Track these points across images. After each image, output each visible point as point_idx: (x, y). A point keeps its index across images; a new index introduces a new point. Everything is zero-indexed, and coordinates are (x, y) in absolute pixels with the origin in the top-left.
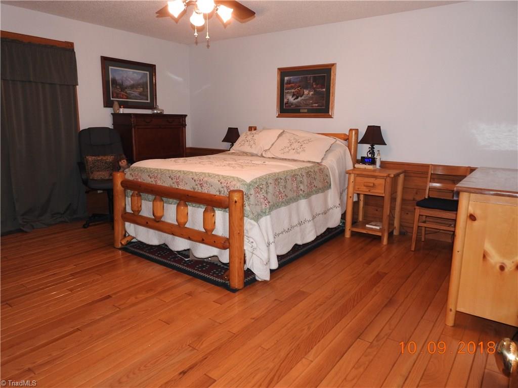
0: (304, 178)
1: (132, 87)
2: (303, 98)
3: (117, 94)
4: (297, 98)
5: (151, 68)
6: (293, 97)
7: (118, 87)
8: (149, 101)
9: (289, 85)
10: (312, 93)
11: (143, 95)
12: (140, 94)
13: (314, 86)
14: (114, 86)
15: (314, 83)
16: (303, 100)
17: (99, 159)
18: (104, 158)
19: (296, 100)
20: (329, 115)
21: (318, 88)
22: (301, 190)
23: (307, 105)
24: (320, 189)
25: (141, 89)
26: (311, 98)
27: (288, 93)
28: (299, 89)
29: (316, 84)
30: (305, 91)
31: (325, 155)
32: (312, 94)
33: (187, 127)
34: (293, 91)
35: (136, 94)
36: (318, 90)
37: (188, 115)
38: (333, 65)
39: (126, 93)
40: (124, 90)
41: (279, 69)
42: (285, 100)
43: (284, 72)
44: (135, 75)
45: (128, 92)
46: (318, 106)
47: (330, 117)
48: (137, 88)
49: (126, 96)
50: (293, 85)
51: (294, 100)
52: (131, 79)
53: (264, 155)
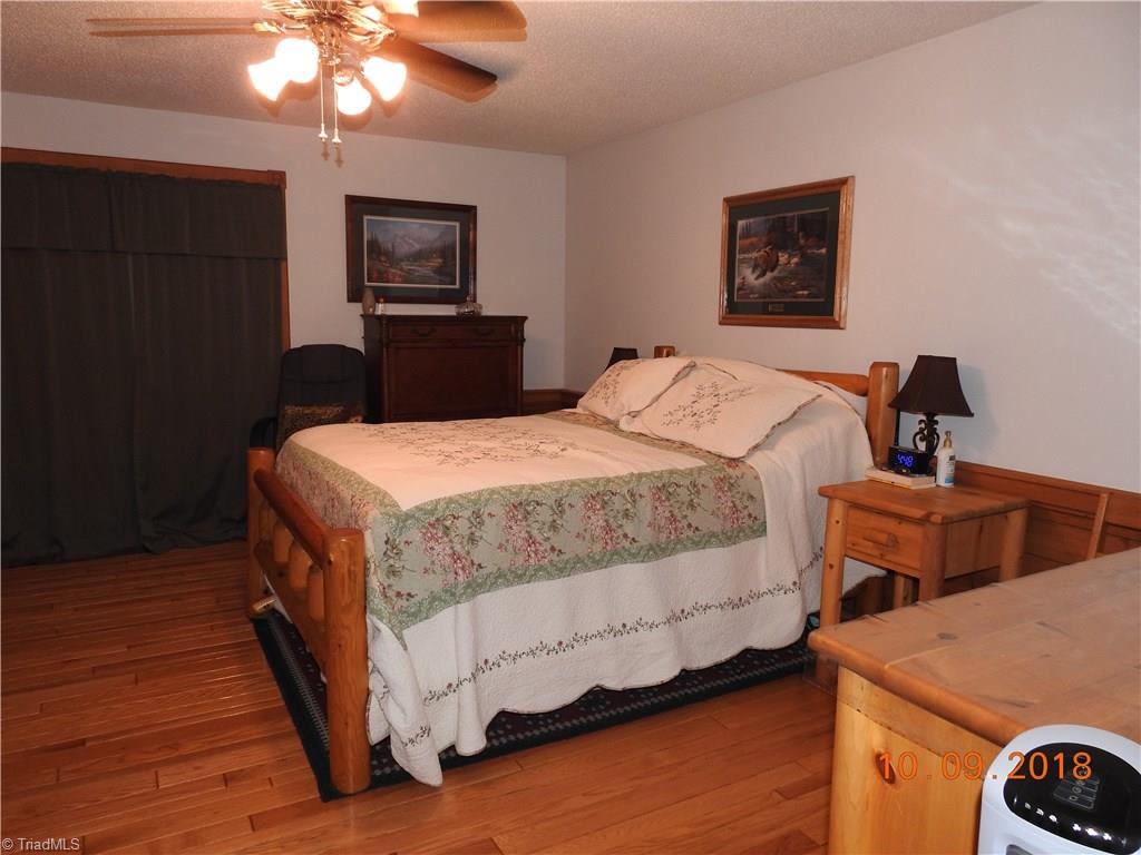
0: (642, 503)
1: (418, 256)
2: (775, 273)
3: (380, 273)
4: (763, 274)
5: (465, 214)
6: (753, 272)
7: (383, 259)
8: (457, 286)
9: (748, 241)
10: (795, 260)
11: (445, 272)
12: (435, 272)
13: (802, 242)
14: (374, 256)
15: (801, 234)
16: (775, 278)
17: (306, 412)
18: (319, 411)
19: (762, 280)
20: (834, 321)
21: (810, 247)
22: (625, 536)
23: (785, 292)
24: (713, 535)
25: (440, 260)
26: (793, 274)
27: (742, 261)
28: (767, 249)
29: (807, 238)
30: (780, 254)
31: (767, 436)
32: (796, 263)
33: (525, 344)
34: (755, 255)
35: (427, 271)
36: (809, 251)
37: (530, 318)
38: (844, 181)
39: (401, 270)
40: (397, 264)
41: (727, 200)
42: (738, 281)
43: (737, 207)
44: (425, 230)
45: (405, 268)
46: (808, 296)
47: (836, 325)
48: (428, 260)
49: (400, 276)
50: (754, 240)
51: (757, 278)
52: (414, 240)
53: (623, 425)
